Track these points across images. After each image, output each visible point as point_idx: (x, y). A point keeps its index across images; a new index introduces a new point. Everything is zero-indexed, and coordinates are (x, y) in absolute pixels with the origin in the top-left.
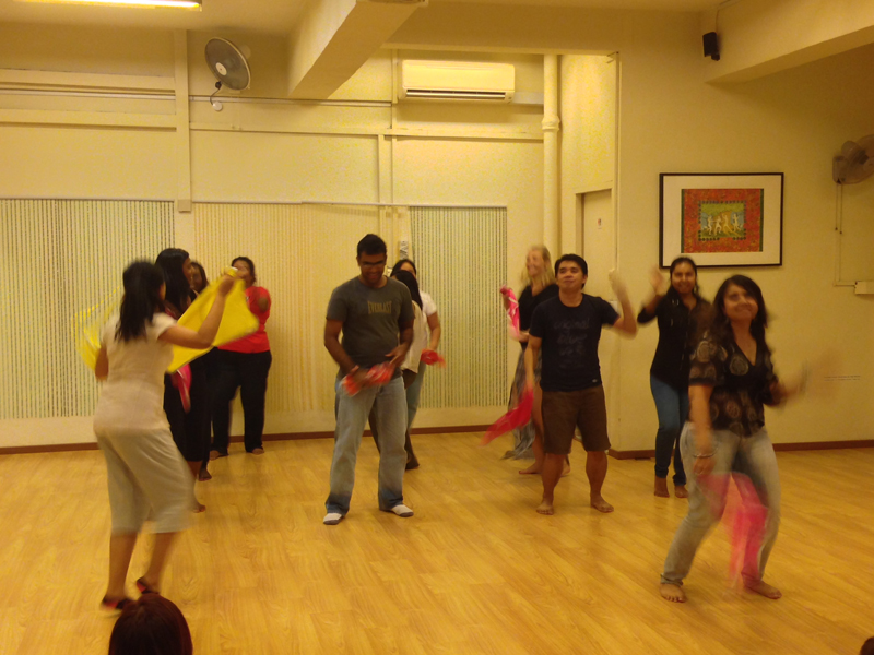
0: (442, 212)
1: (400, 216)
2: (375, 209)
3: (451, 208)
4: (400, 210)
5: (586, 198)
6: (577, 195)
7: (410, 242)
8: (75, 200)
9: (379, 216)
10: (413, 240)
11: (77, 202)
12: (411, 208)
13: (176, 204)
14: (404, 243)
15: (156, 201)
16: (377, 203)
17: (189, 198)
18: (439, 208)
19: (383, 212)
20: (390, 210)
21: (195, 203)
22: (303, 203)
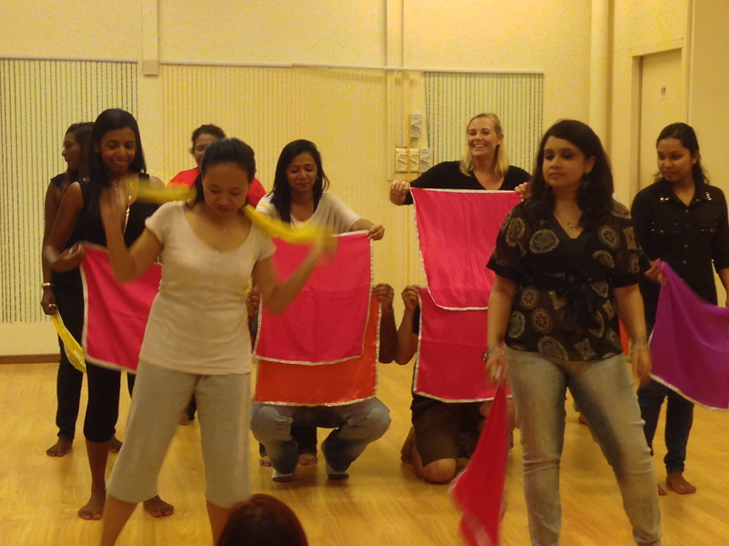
0: (463, 79)
1: (412, 83)
2: (381, 74)
3: (475, 74)
4: (413, 76)
5: (645, 61)
6: (634, 58)
7: (424, 116)
8: (19, 59)
9: (386, 82)
10: (428, 113)
11: (22, 62)
12: (425, 73)
13: (140, 66)
14: (416, 117)
15: (117, 62)
16: (384, 67)
17: (155, 58)
18: (460, 74)
19: (391, 79)
20: (399, 76)
21: (163, 64)
22: (294, 66)
